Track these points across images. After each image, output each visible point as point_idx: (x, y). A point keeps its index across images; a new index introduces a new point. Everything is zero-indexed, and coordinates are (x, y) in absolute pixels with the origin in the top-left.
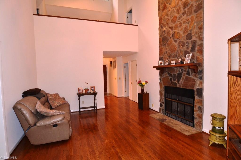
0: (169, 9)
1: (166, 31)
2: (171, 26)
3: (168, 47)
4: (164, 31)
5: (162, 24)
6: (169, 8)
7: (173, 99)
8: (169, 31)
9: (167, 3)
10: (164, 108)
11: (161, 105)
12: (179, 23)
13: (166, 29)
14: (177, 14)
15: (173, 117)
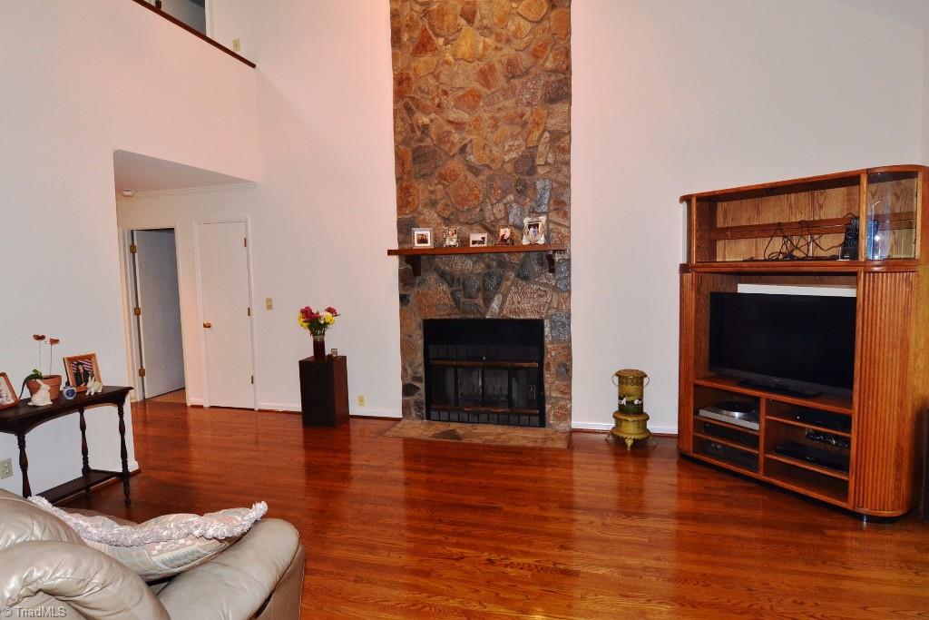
0: (444, 56)
1: (433, 129)
2: (454, 116)
3: (440, 186)
4: (425, 128)
5: (412, 99)
6: (447, 54)
7: (462, 360)
8: (449, 132)
9: (438, 36)
10: (423, 398)
11: (408, 390)
12: (489, 115)
13: (431, 121)
14: (482, 84)
15: (465, 416)
